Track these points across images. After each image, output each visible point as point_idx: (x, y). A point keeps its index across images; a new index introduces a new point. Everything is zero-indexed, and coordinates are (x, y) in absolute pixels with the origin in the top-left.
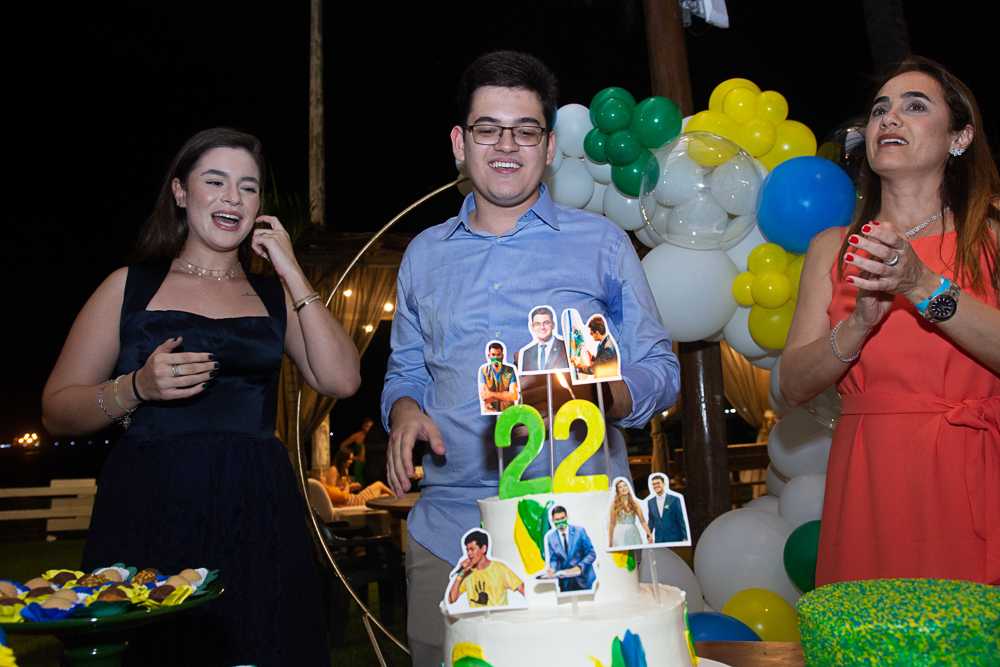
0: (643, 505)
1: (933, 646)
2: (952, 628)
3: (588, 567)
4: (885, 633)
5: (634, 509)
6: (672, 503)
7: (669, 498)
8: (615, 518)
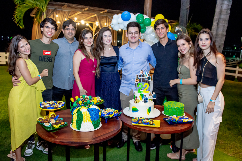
0: (152, 95)
1: (176, 109)
2: (178, 108)
3: (147, 101)
4: (172, 108)
5: (151, 95)
6: (155, 95)
7: (155, 94)
8: (149, 96)
